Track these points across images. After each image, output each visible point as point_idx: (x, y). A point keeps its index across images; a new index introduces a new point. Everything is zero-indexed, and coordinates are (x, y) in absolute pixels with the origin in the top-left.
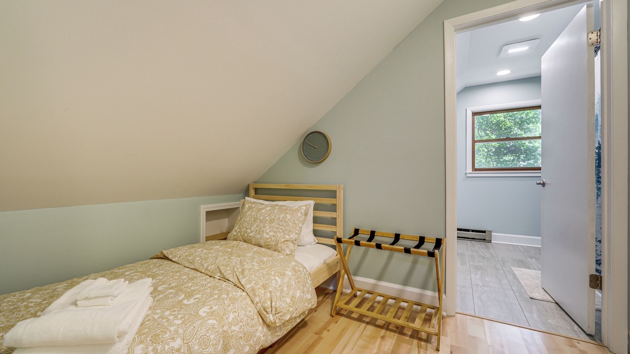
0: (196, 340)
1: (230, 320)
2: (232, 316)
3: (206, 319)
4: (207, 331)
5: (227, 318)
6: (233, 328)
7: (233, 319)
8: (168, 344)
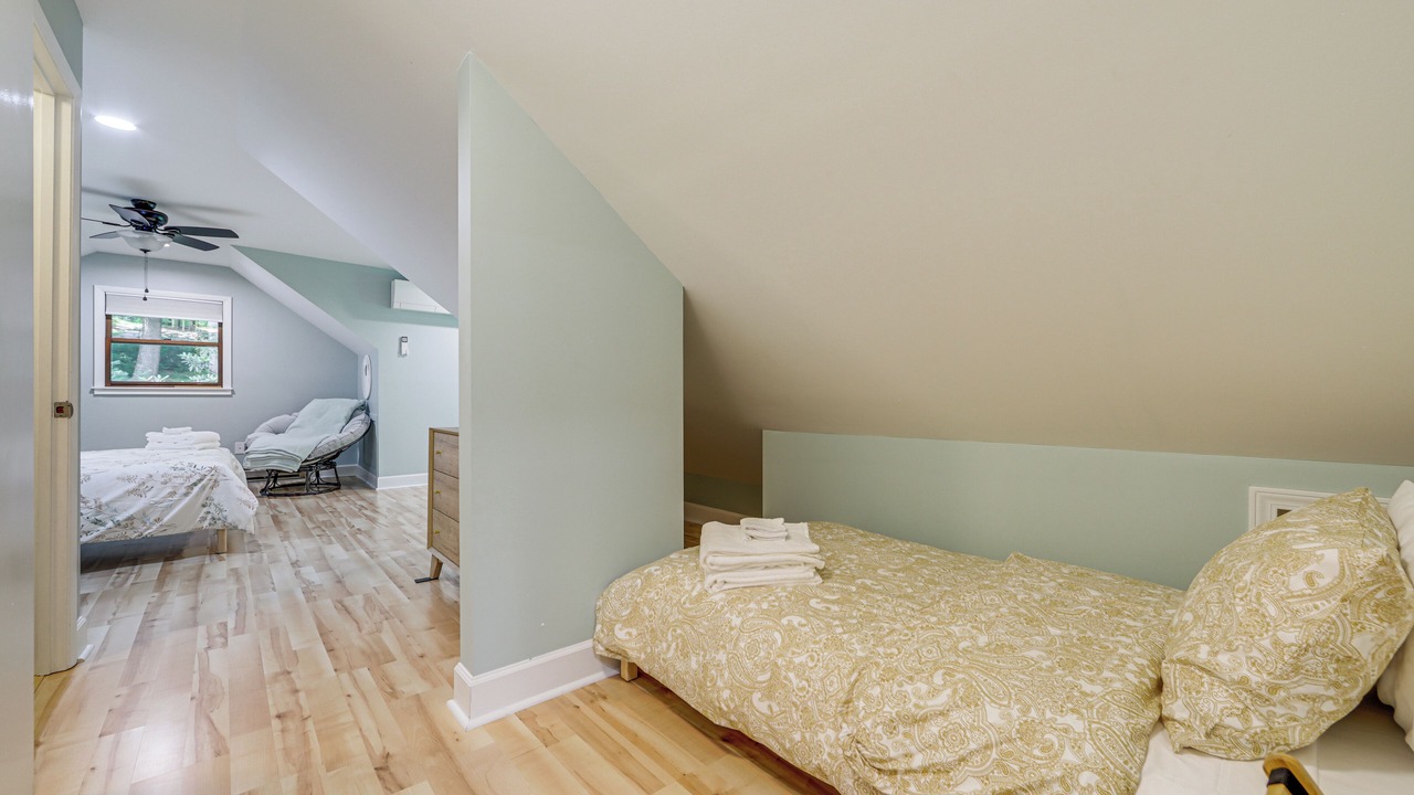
0: (750, 637)
1: (797, 660)
2: (803, 658)
3: (778, 628)
4: (765, 641)
5: (794, 653)
6: (791, 675)
7: (801, 664)
8: (732, 615)
